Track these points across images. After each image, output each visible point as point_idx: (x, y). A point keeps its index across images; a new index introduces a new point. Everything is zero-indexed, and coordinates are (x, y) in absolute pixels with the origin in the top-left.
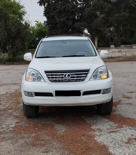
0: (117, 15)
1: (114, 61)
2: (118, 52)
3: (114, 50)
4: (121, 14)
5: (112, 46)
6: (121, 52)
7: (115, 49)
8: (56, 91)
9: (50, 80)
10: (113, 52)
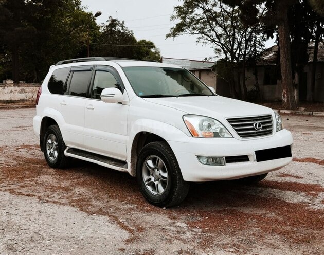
0: (20, 28)
1: (17, 108)
2: (20, 92)
3: (12, 88)
4: (26, 28)
5: (10, 82)
6: (25, 92)
7: (14, 86)
8: (256, 152)
9: (239, 134)
10: (11, 91)
